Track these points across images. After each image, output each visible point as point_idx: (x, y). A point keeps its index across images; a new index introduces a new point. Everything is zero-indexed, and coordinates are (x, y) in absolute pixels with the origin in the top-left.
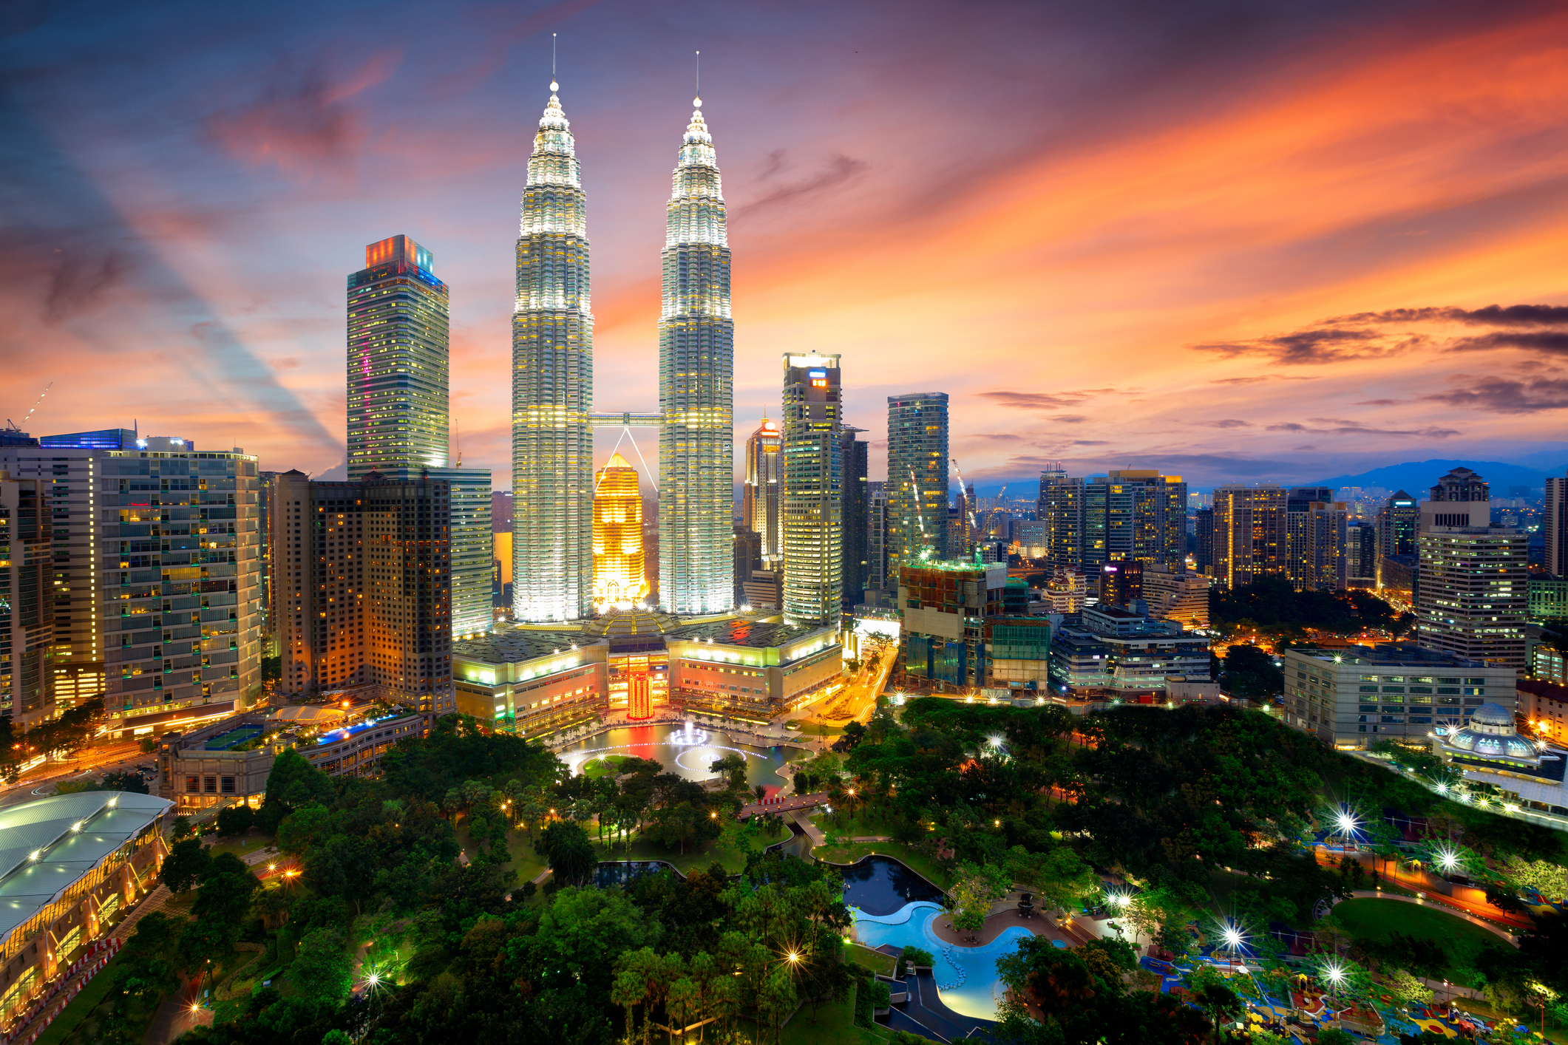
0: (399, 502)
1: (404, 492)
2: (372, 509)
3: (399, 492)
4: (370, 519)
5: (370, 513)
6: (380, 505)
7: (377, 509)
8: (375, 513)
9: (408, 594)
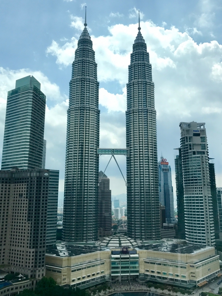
0: (28, 179)
1: (30, 175)
2: (15, 183)
3: (29, 175)
4: (14, 187)
5: (14, 184)
6: (19, 181)
7: (18, 183)
8: (16, 184)
9: (29, 220)
